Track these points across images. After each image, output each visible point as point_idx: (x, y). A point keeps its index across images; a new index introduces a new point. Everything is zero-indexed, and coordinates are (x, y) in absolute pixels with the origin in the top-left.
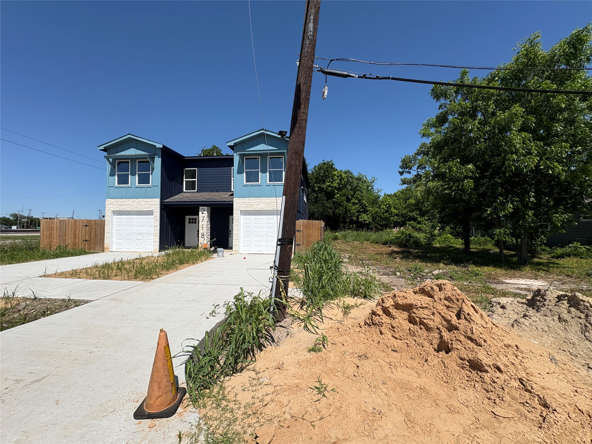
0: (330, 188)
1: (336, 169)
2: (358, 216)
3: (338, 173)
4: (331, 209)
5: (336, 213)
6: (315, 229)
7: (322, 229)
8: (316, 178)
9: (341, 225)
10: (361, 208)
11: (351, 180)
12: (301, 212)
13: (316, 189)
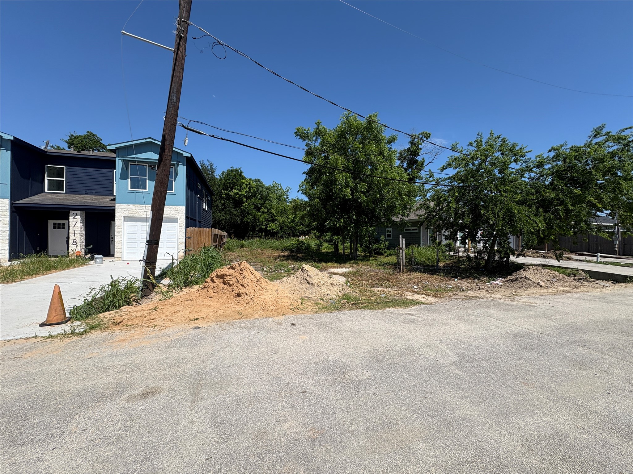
0: (238, 196)
1: (245, 178)
2: (267, 225)
3: (247, 181)
4: (239, 217)
5: (244, 221)
6: (206, 236)
7: (213, 236)
8: (224, 184)
9: (250, 234)
10: (269, 217)
11: (260, 189)
12: (197, 219)
13: (224, 196)
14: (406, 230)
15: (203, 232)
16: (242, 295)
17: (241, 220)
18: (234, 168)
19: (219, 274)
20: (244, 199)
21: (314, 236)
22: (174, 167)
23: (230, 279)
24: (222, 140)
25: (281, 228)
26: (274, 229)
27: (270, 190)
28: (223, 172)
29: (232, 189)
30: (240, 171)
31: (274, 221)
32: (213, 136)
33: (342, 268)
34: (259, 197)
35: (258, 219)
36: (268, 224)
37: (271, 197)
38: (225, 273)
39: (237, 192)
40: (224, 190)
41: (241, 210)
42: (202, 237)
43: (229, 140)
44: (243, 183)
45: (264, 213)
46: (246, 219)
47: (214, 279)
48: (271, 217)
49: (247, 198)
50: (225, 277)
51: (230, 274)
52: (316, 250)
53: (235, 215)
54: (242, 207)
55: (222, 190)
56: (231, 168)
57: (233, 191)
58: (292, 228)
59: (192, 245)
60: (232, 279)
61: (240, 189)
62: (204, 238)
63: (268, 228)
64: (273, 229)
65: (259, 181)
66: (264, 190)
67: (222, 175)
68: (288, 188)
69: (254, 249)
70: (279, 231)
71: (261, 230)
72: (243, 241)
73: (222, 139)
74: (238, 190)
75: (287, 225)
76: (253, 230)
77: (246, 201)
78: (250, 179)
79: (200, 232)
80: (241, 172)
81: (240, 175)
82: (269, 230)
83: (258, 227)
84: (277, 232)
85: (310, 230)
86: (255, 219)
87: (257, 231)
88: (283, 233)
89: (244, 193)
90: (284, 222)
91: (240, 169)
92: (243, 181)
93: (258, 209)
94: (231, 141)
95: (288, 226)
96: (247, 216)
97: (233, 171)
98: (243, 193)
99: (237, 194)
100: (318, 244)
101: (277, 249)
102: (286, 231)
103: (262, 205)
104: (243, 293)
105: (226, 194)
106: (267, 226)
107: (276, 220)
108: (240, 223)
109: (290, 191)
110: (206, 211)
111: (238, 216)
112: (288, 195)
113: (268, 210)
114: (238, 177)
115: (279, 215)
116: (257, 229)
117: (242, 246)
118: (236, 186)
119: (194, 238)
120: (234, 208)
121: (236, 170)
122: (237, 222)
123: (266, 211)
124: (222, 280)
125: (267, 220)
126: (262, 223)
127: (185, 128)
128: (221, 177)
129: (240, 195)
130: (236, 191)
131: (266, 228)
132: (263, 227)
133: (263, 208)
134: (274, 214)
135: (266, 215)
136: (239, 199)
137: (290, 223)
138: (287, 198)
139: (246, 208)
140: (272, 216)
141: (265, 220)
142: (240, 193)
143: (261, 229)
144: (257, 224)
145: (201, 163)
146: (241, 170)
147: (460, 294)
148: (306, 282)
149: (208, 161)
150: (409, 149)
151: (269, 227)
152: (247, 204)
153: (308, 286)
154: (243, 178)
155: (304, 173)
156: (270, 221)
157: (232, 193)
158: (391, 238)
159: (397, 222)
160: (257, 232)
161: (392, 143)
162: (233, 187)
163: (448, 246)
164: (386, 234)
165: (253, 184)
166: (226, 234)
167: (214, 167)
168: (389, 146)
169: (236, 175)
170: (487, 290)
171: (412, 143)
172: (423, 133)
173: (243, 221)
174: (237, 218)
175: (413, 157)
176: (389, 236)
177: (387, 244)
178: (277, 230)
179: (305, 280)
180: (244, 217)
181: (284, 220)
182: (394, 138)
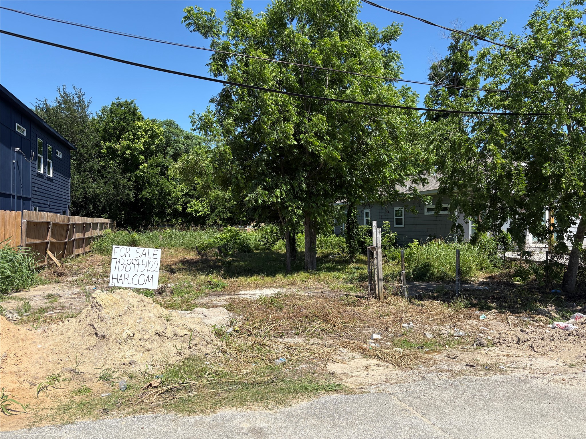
0: (128, 152)
1: (143, 118)
2: (185, 204)
3: (146, 125)
4: (131, 190)
6: (9, 225)
7: (25, 227)
12: (15, 194)
13: (105, 151)
14: (428, 210)
15: (4, 219)
17: (136, 196)
18: (122, 100)
20: (142, 157)
25: (213, 209)
28: (105, 108)
29: (119, 138)
30: (132, 105)
31: (199, 196)
34: (170, 153)
35: (170, 194)
36: (189, 202)
40: (105, 141)
41: (136, 176)
42: (2, 229)
44: (139, 127)
46: (144, 193)
48: (194, 189)
49: (148, 154)
53: (123, 186)
54: (137, 172)
55: (100, 140)
56: (118, 99)
57: (119, 143)
61: (134, 139)
62: (6, 231)
63: (189, 210)
64: (197, 211)
65: (171, 124)
66: (182, 140)
67: (102, 113)
70: (208, 215)
71: (176, 214)
72: (136, 234)
74: (129, 140)
77: (146, 161)
78: (154, 121)
80: (135, 108)
82: (190, 214)
83: (170, 207)
84: (204, 217)
86: (164, 194)
87: (168, 214)
88: (216, 218)
90: (217, 198)
91: (132, 101)
92: (138, 123)
95: (224, 206)
96: (146, 188)
97: (120, 105)
98: (138, 146)
99: (128, 147)
102: (221, 214)
105: (108, 148)
106: (187, 206)
108: (133, 200)
110: (50, 179)
114: (129, 116)
116: (168, 211)
117: (133, 243)
118: (126, 133)
120: (122, 174)
121: (127, 104)
122: (129, 199)
125: (187, 195)
126: (178, 200)
129: (133, 150)
130: (124, 143)
131: (185, 209)
132: (180, 208)
135: (184, 186)
136: (132, 158)
139: (144, 172)
141: (183, 195)
142: (133, 146)
143: (176, 210)
144: (167, 202)
145: (61, 90)
146: (135, 105)
148: (92, 331)
149: (74, 88)
150: (448, 61)
151: (190, 207)
152: (146, 165)
154: (138, 118)
156: (192, 196)
157: (118, 147)
158: (402, 226)
160: (168, 217)
162: (121, 134)
163: (502, 242)
164: (395, 218)
165: (160, 130)
166: (107, 221)
169: (125, 113)
171: (453, 48)
173: (140, 196)
174: (127, 191)
176: (399, 222)
177: (393, 237)
178: (205, 212)
179: (91, 328)
180: (139, 189)
182: (395, 32)
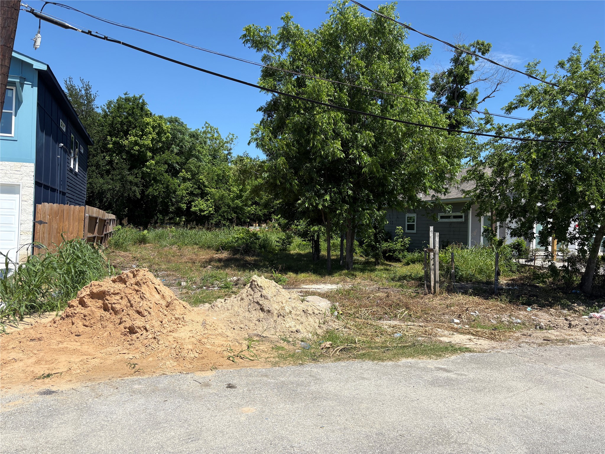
0: (137, 148)
1: (151, 114)
2: (190, 202)
3: (154, 121)
4: (138, 187)
5: (148, 195)
6: (73, 219)
7: (87, 221)
8: (111, 125)
9: (158, 218)
10: (196, 188)
11: (180, 136)
12: (58, 188)
13: (110, 146)
14: (442, 217)
15: (68, 213)
16: (138, 330)
17: (143, 192)
19: (95, 290)
20: (149, 154)
21: (277, 225)
22: (14, 88)
23: (115, 301)
24: (106, 41)
25: (217, 208)
26: (204, 211)
27: (197, 139)
28: (110, 103)
29: (126, 133)
30: (141, 101)
31: (203, 195)
32: (89, 33)
33: (325, 283)
34: (176, 151)
35: (175, 192)
36: (193, 201)
37: (199, 151)
38: (107, 289)
39: (136, 141)
40: (111, 136)
41: (143, 173)
42: (67, 223)
43: (119, 42)
44: (148, 124)
45: (185, 180)
46: (150, 190)
47: (86, 300)
48: (199, 188)
49: (155, 151)
50: (108, 297)
51: (116, 292)
52: (280, 250)
53: (131, 182)
54: (145, 169)
55: (107, 135)
56: (126, 94)
57: (127, 139)
58: (236, 210)
59: (46, 235)
60: (120, 300)
61: (142, 135)
62: (69, 224)
63: (193, 209)
64: (201, 211)
65: (176, 121)
66: (187, 138)
67: (108, 108)
68: (231, 136)
69: (165, 246)
70: (212, 214)
71: (179, 212)
72: (146, 232)
73: (106, 38)
74: (137, 136)
75: (229, 203)
76: (165, 212)
77: (153, 158)
78: (161, 117)
79: (63, 211)
80: (144, 104)
81: (142, 109)
82: (195, 213)
83: (173, 205)
84: (209, 216)
85: (270, 214)
86: (169, 192)
87: (172, 213)
88: (220, 217)
89: (148, 142)
90: (222, 198)
91: (141, 97)
92: (148, 120)
93: (175, 173)
94: (123, 44)
95: (229, 206)
96: (152, 185)
98: (146, 143)
99: (136, 143)
100: (283, 240)
101: (209, 247)
102: (225, 214)
103: (182, 165)
104: (139, 328)
105: (115, 143)
106: (192, 205)
107: (207, 194)
108: (139, 196)
109: (235, 141)
110: (76, 174)
111: (136, 185)
112: (230, 149)
113: (194, 175)
114: (138, 112)
115: (214, 185)
116: (172, 209)
117: (143, 241)
118: (133, 129)
119: (50, 223)
120: (130, 170)
121: (135, 99)
122: (135, 196)
123: (189, 177)
124: (100, 303)
125: (191, 194)
126: (182, 199)
127: (36, 15)
128: (105, 112)
129: (141, 146)
130: (132, 139)
131: (189, 208)
132: (184, 206)
133: (183, 170)
134: (204, 182)
135: (189, 184)
136: (139, 154)
137: (233, 201)
138: (229, 154)
139: (151, 169)
140: (201, 186)
141: (187, 193)
142: (141, 142)
143: (179, 209)
144: (171, 200)
145: (68, 83)
146: (143, 100)
147: (534, 335)
148: (258, 307)
149: (82, 81)
150: (450, 72)
151: (195, 206)
152: (153, 162)
153: (262, 315)
154: (147, 115)
155: (260, 109)
156: (196, 195)
157: (126, 142)
158: (415, 231)
159: (426, 202)
160: (171, 215)
161: (421, 60)
162: (128, 130)
163: (516, 249)
164: (407, 223)
165: (166, 126)
166: (113, 217)
167: (93, 92)
168: (415, 65)
169: (134, 108)
170: (583, 329)
171: (456, 61)
172: (478, 43)
173: (146, 193)
174: (134, 188)
175: (457, 85)
176: (411, 227)
177: (407, 242)
178: (210, 212)
179: (256, 304)
180: (146, 186)
181: (223, 195)
182: (425, 52)
